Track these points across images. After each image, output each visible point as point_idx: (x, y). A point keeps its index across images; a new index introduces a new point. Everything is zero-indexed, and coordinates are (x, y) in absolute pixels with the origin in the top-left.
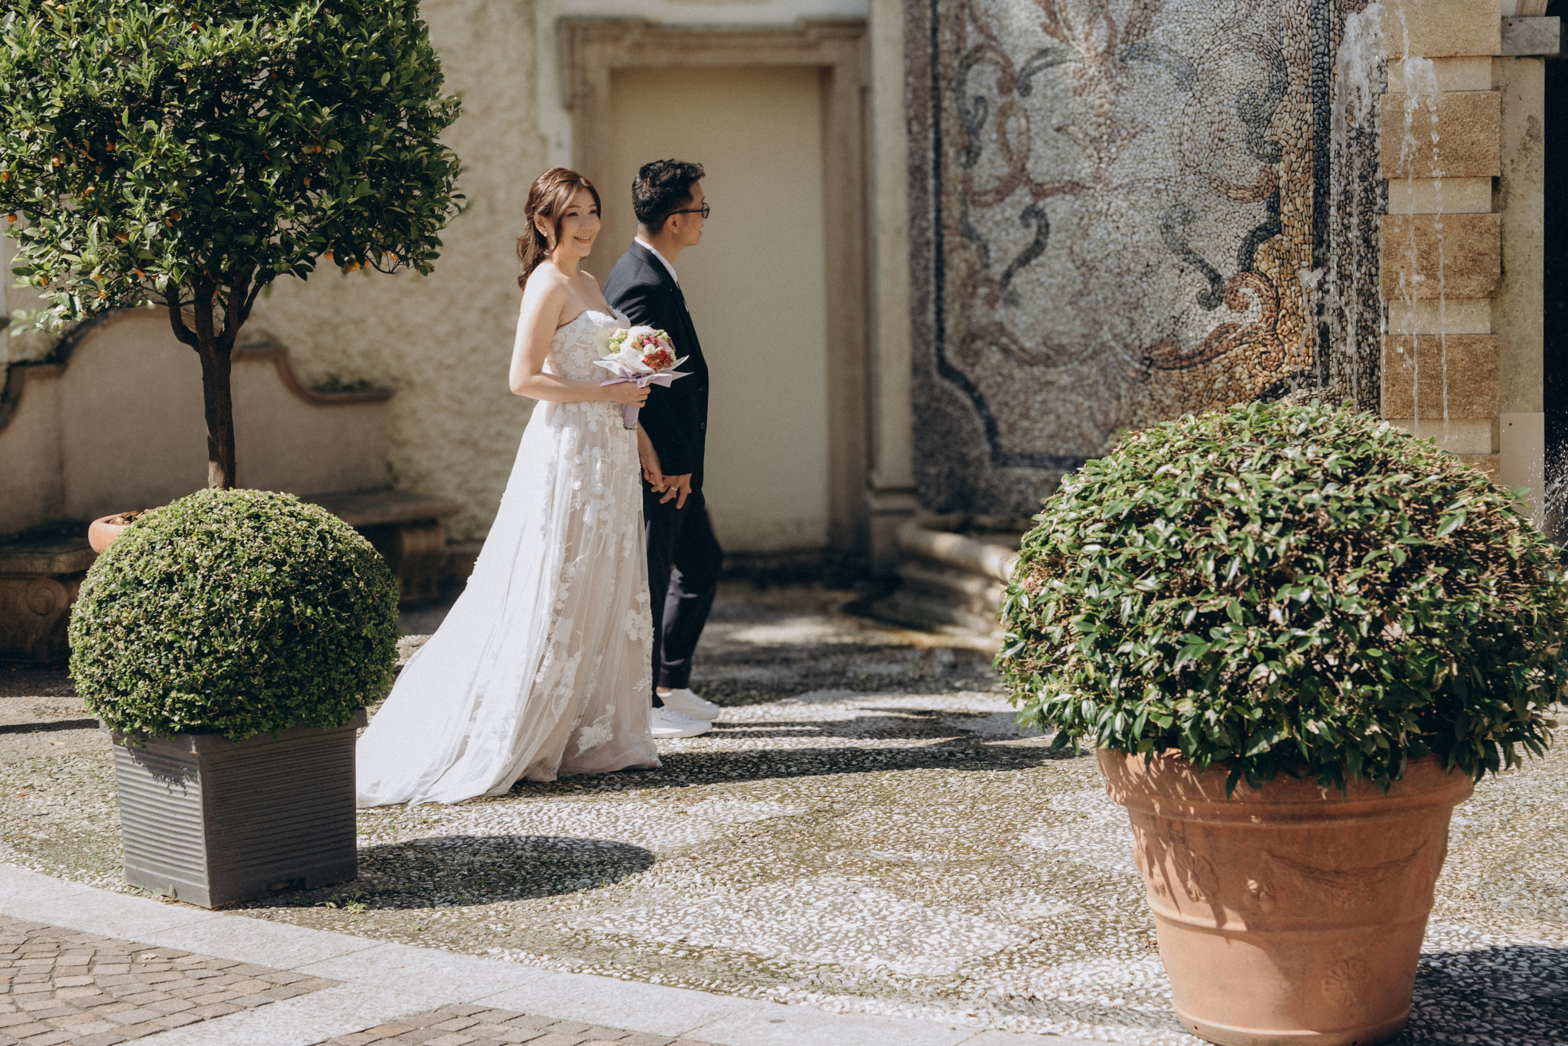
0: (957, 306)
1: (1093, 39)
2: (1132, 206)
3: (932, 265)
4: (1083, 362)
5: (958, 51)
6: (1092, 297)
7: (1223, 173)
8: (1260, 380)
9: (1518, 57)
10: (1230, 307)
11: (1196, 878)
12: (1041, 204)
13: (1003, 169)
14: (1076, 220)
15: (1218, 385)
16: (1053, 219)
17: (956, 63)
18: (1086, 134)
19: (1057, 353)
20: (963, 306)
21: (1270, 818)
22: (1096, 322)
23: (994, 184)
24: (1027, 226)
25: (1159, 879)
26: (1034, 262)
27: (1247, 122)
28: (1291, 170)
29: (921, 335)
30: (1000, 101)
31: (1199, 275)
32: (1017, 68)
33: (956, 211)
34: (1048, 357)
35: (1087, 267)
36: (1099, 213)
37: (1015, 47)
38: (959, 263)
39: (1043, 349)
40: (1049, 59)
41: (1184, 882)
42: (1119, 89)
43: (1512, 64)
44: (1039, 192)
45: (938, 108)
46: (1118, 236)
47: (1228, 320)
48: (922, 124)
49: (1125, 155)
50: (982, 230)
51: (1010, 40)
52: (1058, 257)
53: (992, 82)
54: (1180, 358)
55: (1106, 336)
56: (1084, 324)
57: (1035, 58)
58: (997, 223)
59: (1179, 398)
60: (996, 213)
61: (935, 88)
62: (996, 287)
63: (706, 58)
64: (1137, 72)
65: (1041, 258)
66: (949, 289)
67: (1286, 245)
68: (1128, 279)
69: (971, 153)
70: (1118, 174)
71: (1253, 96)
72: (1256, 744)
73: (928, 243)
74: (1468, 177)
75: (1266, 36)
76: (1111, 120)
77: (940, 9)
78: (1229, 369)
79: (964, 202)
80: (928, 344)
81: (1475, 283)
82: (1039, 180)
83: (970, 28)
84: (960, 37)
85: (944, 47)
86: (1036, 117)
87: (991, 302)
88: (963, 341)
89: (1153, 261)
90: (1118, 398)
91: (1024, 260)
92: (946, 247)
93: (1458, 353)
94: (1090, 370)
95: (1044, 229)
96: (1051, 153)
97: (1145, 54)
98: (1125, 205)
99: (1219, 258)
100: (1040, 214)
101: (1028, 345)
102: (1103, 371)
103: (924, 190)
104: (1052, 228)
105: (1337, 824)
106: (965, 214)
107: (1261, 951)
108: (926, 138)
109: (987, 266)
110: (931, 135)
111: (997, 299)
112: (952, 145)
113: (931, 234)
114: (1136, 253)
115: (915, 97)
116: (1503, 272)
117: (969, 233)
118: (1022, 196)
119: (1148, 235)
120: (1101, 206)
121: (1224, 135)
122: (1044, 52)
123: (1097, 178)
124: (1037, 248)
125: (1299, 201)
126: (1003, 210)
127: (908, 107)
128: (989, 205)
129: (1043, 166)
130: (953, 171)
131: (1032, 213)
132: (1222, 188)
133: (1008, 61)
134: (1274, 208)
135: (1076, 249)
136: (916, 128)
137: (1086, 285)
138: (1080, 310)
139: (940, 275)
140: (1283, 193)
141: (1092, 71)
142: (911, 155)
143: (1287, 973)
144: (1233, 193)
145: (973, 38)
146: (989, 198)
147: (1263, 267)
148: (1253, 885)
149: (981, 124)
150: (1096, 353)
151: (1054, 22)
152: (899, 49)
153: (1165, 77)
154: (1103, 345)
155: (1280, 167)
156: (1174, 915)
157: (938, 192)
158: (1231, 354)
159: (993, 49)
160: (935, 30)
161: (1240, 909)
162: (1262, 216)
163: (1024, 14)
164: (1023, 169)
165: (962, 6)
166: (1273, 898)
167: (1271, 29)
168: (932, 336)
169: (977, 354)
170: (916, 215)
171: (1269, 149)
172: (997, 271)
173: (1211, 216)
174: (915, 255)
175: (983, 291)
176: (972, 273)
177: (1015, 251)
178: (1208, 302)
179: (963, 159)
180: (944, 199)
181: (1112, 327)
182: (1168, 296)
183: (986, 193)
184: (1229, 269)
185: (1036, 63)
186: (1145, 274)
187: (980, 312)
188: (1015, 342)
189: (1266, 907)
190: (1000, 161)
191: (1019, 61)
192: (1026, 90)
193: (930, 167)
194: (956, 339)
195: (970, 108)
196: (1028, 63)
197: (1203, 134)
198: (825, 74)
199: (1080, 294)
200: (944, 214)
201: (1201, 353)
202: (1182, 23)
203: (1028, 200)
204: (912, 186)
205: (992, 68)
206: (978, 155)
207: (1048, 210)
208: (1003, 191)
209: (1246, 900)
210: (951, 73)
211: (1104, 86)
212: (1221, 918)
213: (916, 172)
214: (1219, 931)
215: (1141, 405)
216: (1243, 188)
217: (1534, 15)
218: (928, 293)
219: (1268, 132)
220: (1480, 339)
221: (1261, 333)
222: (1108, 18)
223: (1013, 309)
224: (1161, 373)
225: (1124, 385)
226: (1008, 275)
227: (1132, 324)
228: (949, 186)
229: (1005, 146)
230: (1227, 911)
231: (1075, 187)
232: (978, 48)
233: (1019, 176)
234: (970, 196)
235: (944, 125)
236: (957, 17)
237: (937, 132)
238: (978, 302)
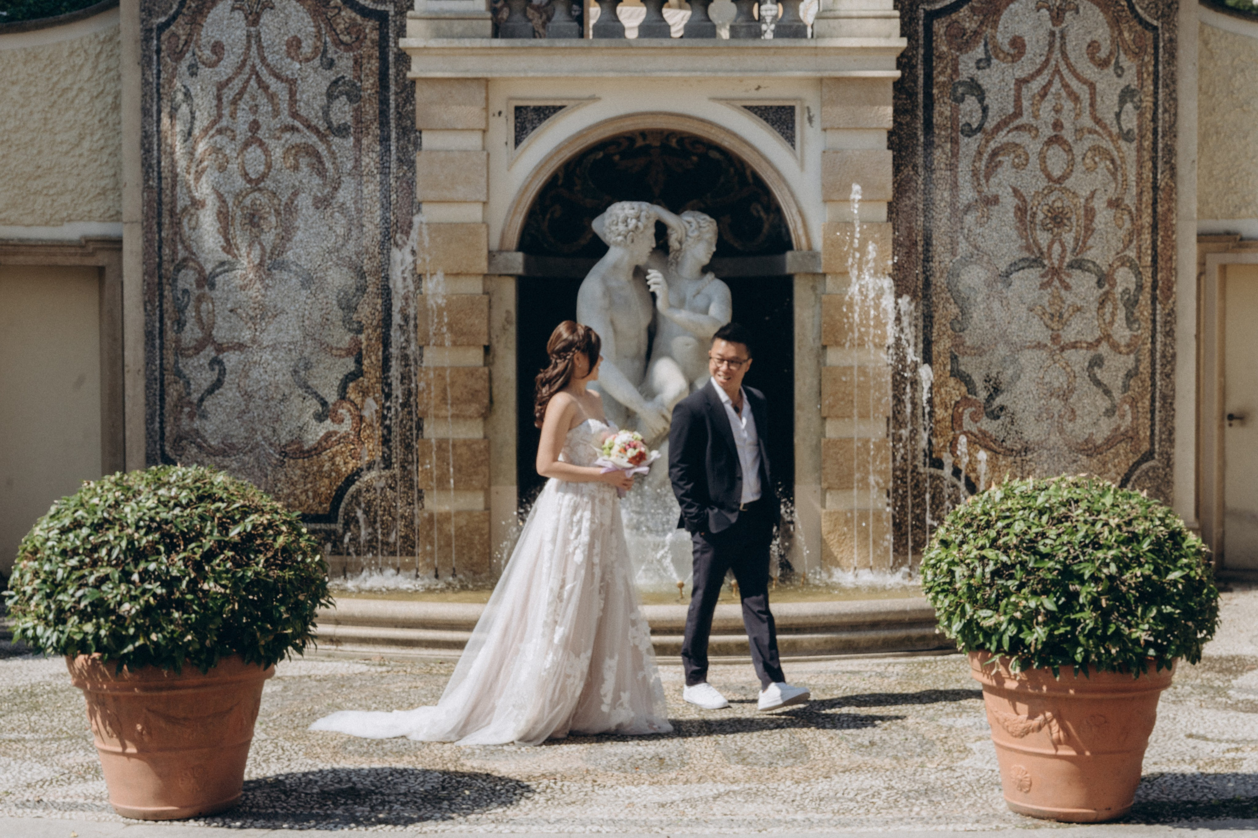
0: (172, 419)
1: (251, 256)
2: (275, 359)
3: (158, 393)
4: (245, 454)
5: (173, 261)
6: (251, 414)
7: (329, 340)
8: (350, 466)
9: (500, 275)
10: (333, 421)
11: (111, 725)
12: (221, 356)
13: (199, 334)
14: (241, 367)
15: (326, 468)
16: (228, 366)
17: (172, 268)
18: (248, 314)
19: (230, 448)
20: (175, 419)
21: (145, 689)
22: (253, 429)
23: (194, 343)
24: (213, 370)
25: (95, 727)
26: (217, 392)
27: (343, 309)
28: (369, 339)
29: (151, 437)
30: (197, 292)
31: (315, 401)
32: (207, 272)
33: (172, 361)
34: (225, 451)
35: (248, 396)
36: (255, 363)
37: (206, 260)
38: (173, 392)
39: (221, 446)
40: (226, 267)
41: (105, 727)
42: (266, 287)
43: (496, 279)
44: (220, 349)
45: (162, 296)
46: (266, 377)
47: (331, 429)
48: (153, 305)
49: (271, 328)
50: (187, 372)
51: (203, 255)
52: (231, 389)
53: (193, 281)
54: (302, 452)
55: (260, 438)
56: (246, 431)
57: (217, 267)
58: (195, 368)
59: (302, 476)
60: (194, 362)
61: (160, 284)
62: (194, 407)
63: (20, 259)
64: (278, 277)
65: (221, 390)
66: (167, 407)
67: (366, 383)
68: (272, 403)
69: (180, 324)
70: (267, 339)
71: (346, 293)
72: (126, 647)
73: (156, 379)
74: (469, 345)
75: (354, 257)
76: (263, 307)
77: (163, 234)
78: (332, 459)
79: (176, 355)
80: (155, 443)
81: (473, 409)
82: (220, 341)
83: (180, 247)
84: (174, 252)
85: (165, 258)
86: (218, 303)
87: (191, 416)
88: (175, 441)
89: (287, 392)
90: (266, 476)
91: (211, 391)
92: (166, 382)
93: (463, 450)
94: (249, 459)
95: (223, 372)
96: (227, 325)
97: (282, 266)
98: (270, 358)
99: (326, 391)
100: (220, 363)
101: (213, 443)
102: (257, 459)
103: (153, 346)
104: (228, 371)
105: (182, 692)
106: (176, 362)
107: (145, 764)
108: (155, 314)
109: (189, 394)
110: (158, 312)
111: (195, 414)
112: (169, 318)
113: (157, 374)
114: (277, 387)
115: (149, 289)
116: (491, 401)
117: (179, 374)
118: (210, 352)
119: (284, 377)
120: (256, 358)
121: (329, 317)
122: (222, 263)
123: (254, 341)
124: (218, 384)
125: (373, 358)
126: (199, 360)
127: (145, 294)
128: (190, 356)
129: (222, 333)
130: (170, 335)
131: (216, 362)
132: (327, 349)
133: (202, 268)
134: (359, 361)
135: (242, 384)
136: (149, 308)
137: (247, 406)
138: (244, 422)
139: (162, 399)
140: (364, 352)
141: (251, 276)
142: (146, 324)
143: (160, 775)
144: (334, 352)
145: (181, 254)
146: (191, 352)
147: (353, 397)
148: (139, 727)
149: (186, 306)
150: (253, 449)
151: (229, 246)
152: (140, 258)
153: (294, 280)
154: (257, 443)
155: (362, 337)
156: (103, 746)
157: (162, 347)
158: (334, 450)
159: (193, 260)
160: (160, 248)
161: (133, 741)
162: (352, 366)
163: (211, 240)
164: (210, 335)
165: (175, 233)
166: (150, 734)
167: (357, 254)
168: (158, 438)
169: (183, 449)
170: (149, 361)
171: (356, 326)
172: (195, 397)
173: (321, 366)
174: (148, 387)
175: (186, 410)
176: (180, 398)
177: (206, 385)
178: (320, 418)
179: (176, 328)
180: (165, 352)
181: (263, 433)
182: (296, 413)
183: (188, 349)
184: (332, 397)
185: (218, 270)
186: (282, 400)
187: (185, 422)
188: (205, 441)
189: (146, 739)
190: (197, 330)
191: (209, 268)
192: (212, 286)
193: (157, 332)
194: (171, 439)
195: (180, 296)
196: (214, 269)
197: (317, 316)
198: (100, 272)
199: (244, 412)
200: (165, 361)
201: (316, 449)
202: (305, 248)
203: (213, 354)
204: (146, 344)
205: (192, 272)
206: (184, 325)
207: (225, 360)
208: (199, 348)
209: (136, 735)
210: (169, 275)
211: (258, 285)
212: (124, 746)
213: (149, 335)
214: (123, 754)
215: (279, 480)
216: (341, 349)
217: (508, 251)
218: (155, 411)
219: (355, 316)
220: (476, 442)
221: (352, 437)
222: (260, 244)
223: (204, 421)
224: (292, 461)
225: (270, 468)
226: (201, 400)
227: (274, 431)
228: (167, 344)
229: (200, 320)
230: (127, 743)
231: (241, 347)
232: (185, 260)
233: (207, 339)
234: (180, 351)
235: (165, 306)
236: (172, 240)
237: (161, 311)
238: (184, 416)
